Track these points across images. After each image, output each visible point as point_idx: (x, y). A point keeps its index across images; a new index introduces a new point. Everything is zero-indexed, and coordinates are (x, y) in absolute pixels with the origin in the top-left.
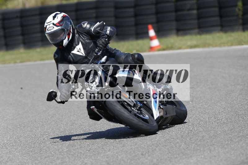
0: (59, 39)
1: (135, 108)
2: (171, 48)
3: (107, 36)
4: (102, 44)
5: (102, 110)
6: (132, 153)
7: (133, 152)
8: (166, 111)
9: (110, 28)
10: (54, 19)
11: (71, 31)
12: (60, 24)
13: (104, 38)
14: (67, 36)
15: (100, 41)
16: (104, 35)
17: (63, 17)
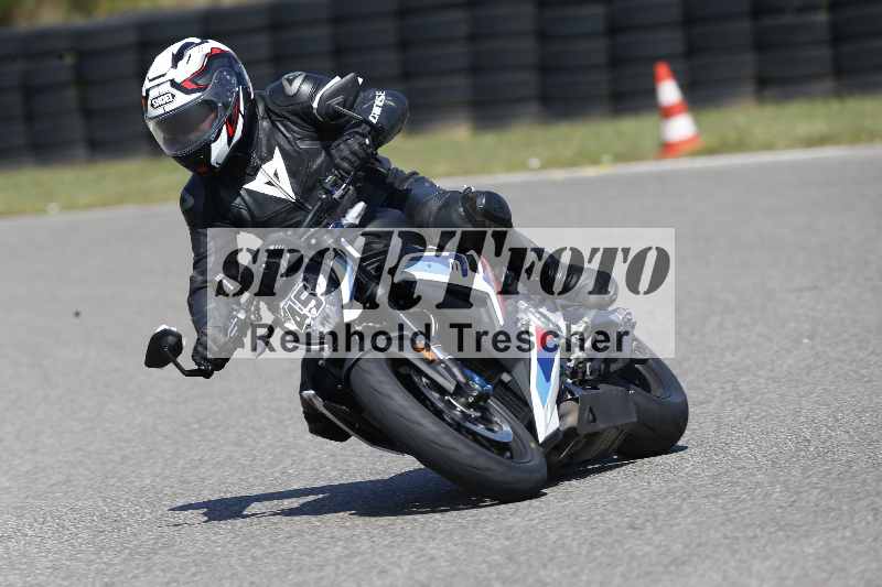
0: (195, 138)
1: (461, 399)
2: (740, 146)
3: (368, 128)
4: (350, 157)
5: (343, 405)
6: (597, 521)
7: (598, 518)
8: (591, 410)
9: (383, 97)
10: (175, 65)
11: (242, 109)
12: (197, 84)
13: (357, 136)
14: (225, 128)
15: (342, 146)
16: (359, 124)
17: (212, 57)
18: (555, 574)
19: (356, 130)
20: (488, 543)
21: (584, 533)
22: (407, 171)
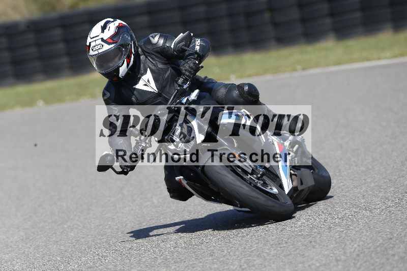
0: (112, 65)
1: (255, 176)
8: (301, 179)
9: (199, 41)
10: (103, 31)
11: (133, 51)
12: (113, 40)
13: (192, 60)
14: (126, 60)
15: (185, 65)
17: (119, 27)
19: (191, 57)
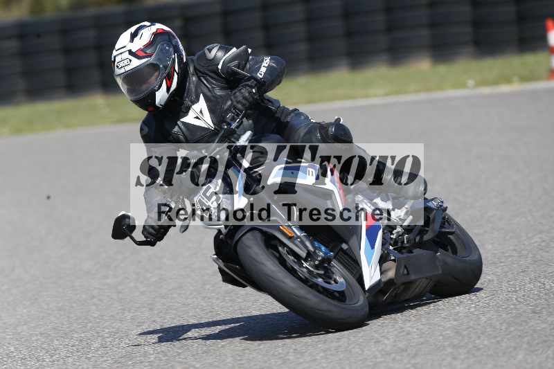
0: (146, 88)
3: (256, 82)
4: (244, 101)
8: (405, 267)
9: (268, 60)
10: (132, 40)
11: (177, 68)
12: (146, 53)
13: (247, 88)
14: (164, 80)
15: (238, 94)
16: (249, 79)
17: (157, 35)
18: (486, 342)
19: (247, 83)
20: (442, 324)
21: (504, 316)
22: (291, 108)
